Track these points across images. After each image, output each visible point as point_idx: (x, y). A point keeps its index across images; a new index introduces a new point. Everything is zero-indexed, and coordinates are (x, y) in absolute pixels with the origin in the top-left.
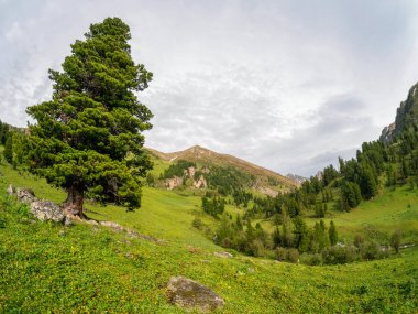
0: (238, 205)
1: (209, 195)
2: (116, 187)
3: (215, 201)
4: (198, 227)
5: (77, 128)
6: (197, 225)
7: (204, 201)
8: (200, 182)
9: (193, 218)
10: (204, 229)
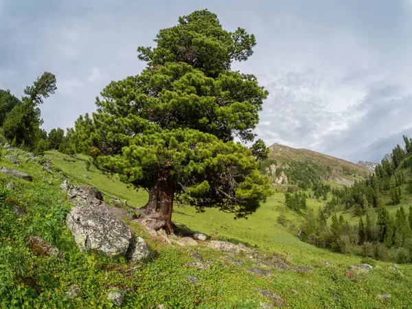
0: (317, 198)
1: (290, 190)
2: (233, 183)
3: (296, 196)
4: (282, 223)
5: (170, 97)
6: (281, 221)
7: (287, 196)
8: (281, 178)
9: (277, 214)
10: (289, 225)
